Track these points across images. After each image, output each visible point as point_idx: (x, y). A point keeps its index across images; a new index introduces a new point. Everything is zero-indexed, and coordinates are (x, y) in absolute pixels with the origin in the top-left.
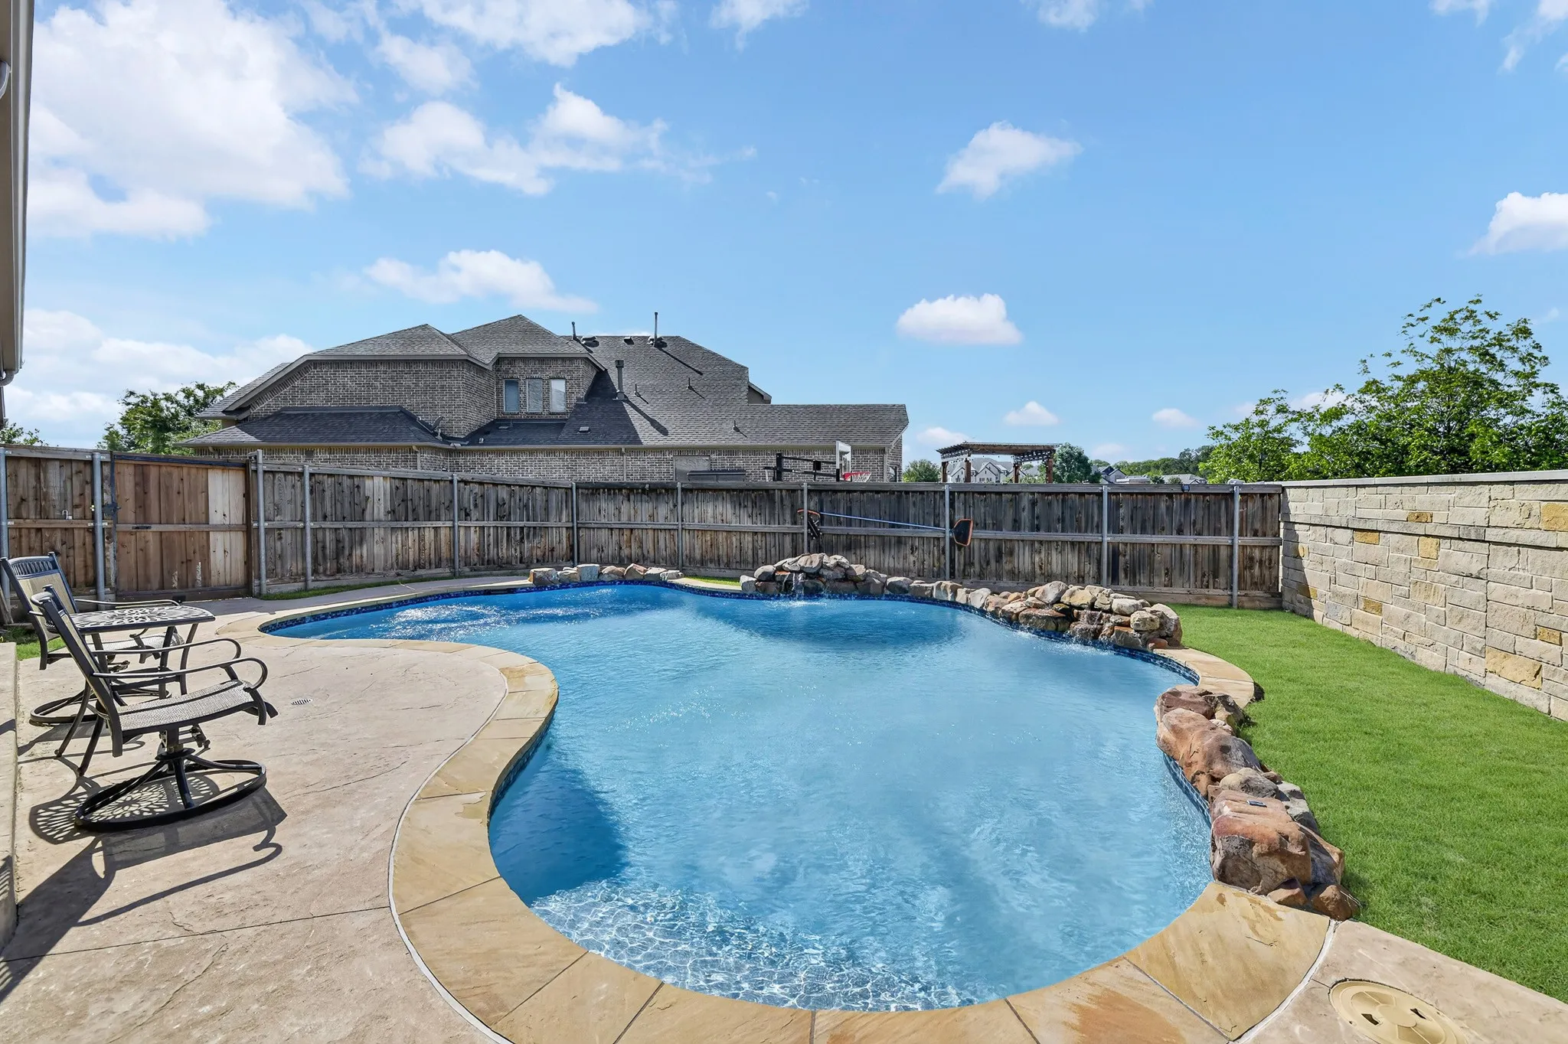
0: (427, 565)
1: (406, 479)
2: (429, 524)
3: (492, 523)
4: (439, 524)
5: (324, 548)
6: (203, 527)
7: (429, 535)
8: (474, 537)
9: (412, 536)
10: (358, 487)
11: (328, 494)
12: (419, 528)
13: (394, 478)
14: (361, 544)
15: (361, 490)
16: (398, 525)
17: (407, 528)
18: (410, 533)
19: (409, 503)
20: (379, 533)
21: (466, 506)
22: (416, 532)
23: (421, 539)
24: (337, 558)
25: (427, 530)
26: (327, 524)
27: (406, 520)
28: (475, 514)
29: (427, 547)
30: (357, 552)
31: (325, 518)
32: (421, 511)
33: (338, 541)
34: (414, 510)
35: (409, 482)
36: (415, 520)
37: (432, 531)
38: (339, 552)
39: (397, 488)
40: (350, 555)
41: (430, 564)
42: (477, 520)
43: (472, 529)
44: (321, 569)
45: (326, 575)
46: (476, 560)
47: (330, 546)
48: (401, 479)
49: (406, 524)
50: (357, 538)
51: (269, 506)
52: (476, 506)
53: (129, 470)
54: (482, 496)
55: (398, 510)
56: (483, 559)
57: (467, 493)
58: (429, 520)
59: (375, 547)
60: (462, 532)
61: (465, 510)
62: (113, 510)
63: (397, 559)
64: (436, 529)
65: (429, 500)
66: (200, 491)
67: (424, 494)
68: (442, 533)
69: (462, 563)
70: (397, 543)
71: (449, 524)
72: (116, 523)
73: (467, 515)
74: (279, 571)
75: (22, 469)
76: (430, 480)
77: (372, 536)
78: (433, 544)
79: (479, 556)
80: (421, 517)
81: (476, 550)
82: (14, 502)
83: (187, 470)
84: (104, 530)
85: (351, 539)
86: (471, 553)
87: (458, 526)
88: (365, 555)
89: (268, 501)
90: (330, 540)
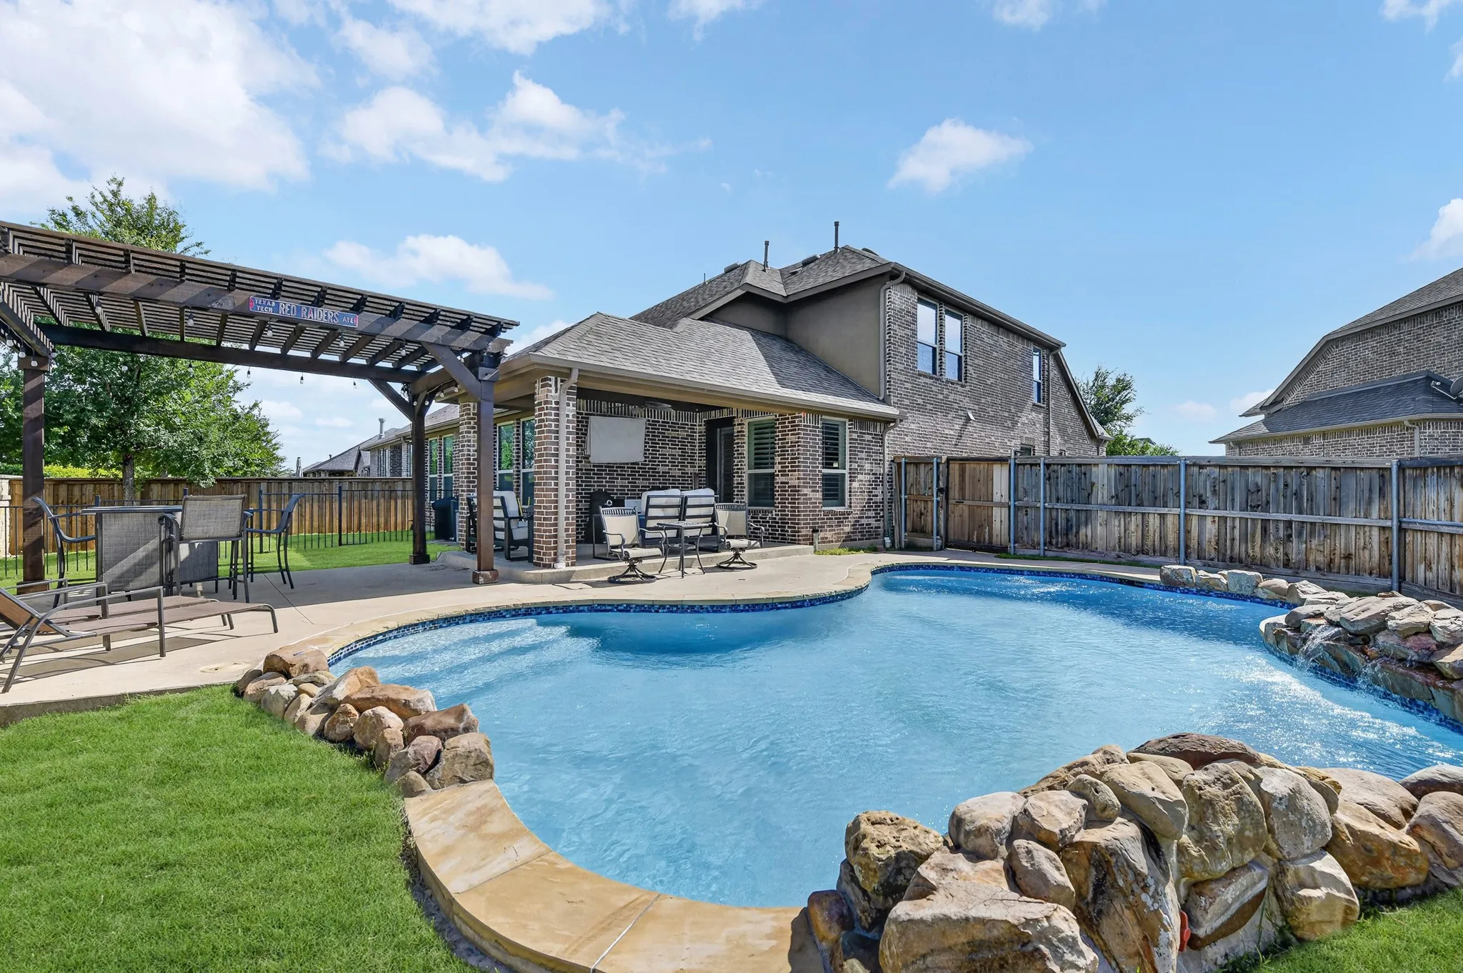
0: (1151, 552)
1: (1130, 465)
2: (1152, 510)
3: (1237, 514)
4: (1165, 510)
5: (1057, 524)
6: (989, 504)
7: (1154, 522)
8: (1211, 528)
9: (1134, 522)
10: (1085, 474)
11: (1061, 480)
12: (1143, 514)
13: (1118, 465)
14: (1086, 525)
15: (1088, 477)
17: (1130, 513)
18: (1133, 518)
19: (1133, 488)
20: (1102, 515)
21: (1202, 492)
22: (1140, 517)
23: (1144, 525)
24: (1067, 535)
25: (1151, 517)
26: (1058, 506)
27: (1130, 505)
28: (1212, 501)
29: (1151, 533)
30: (1083, 531)
31: (1058, 500)
32: (1146, 496)
33: (1068, 520)
34: (1137, 496)
35: (1133, 467)
36: (1138, 505)
37: (1158, 518)
38: (1068, 529)
39: (1121, 474)
40: (1077, 532)
41: (1154, 552)
42: (1215, 509)
43: (1209, 520)
44: (1054, 541)
45: (1057, 547)
46: (1213, 554)
47: (1062, 524)
48: (1125, 465)
49: (1129, 509)
50: (1083, 519)
51: (1020, 489)
52: (1214, 492)
53: (957, 467)
54: (1224, 481)
55: (1122, 495)
56: (1224, 555)
57: (1202, 478)
58: (1154, 506)
59: (1099, 528)
60: (1195, 522)
61: (1200, 496)
62: (944, 491)
63: (1120, 542)
64: (1162, 516)
65: (1155, 486)
66: (989, 479)
67: (1149, 479)
68: (1170, 520)
69: (1194, 555)
70: (1119, 526)
71: (1176, 511)
72: (947, 498)
73: (1202, 503)
74: (1025, 538)
75: (911, 469)
76: (1155, 465)
77: (1096, 518)
78: (1158, 530)
79: (1217, 550)
80: (1145, 503)
81: (1213, 543)
82: (908, 486)
83: (983, 466)
84: (938, 502)
85: (1078, 519)
86: (1206, 545)
87: (1186, 515)
88: (1089, 534)
89: (1020, 486)
90: (1061, 518)
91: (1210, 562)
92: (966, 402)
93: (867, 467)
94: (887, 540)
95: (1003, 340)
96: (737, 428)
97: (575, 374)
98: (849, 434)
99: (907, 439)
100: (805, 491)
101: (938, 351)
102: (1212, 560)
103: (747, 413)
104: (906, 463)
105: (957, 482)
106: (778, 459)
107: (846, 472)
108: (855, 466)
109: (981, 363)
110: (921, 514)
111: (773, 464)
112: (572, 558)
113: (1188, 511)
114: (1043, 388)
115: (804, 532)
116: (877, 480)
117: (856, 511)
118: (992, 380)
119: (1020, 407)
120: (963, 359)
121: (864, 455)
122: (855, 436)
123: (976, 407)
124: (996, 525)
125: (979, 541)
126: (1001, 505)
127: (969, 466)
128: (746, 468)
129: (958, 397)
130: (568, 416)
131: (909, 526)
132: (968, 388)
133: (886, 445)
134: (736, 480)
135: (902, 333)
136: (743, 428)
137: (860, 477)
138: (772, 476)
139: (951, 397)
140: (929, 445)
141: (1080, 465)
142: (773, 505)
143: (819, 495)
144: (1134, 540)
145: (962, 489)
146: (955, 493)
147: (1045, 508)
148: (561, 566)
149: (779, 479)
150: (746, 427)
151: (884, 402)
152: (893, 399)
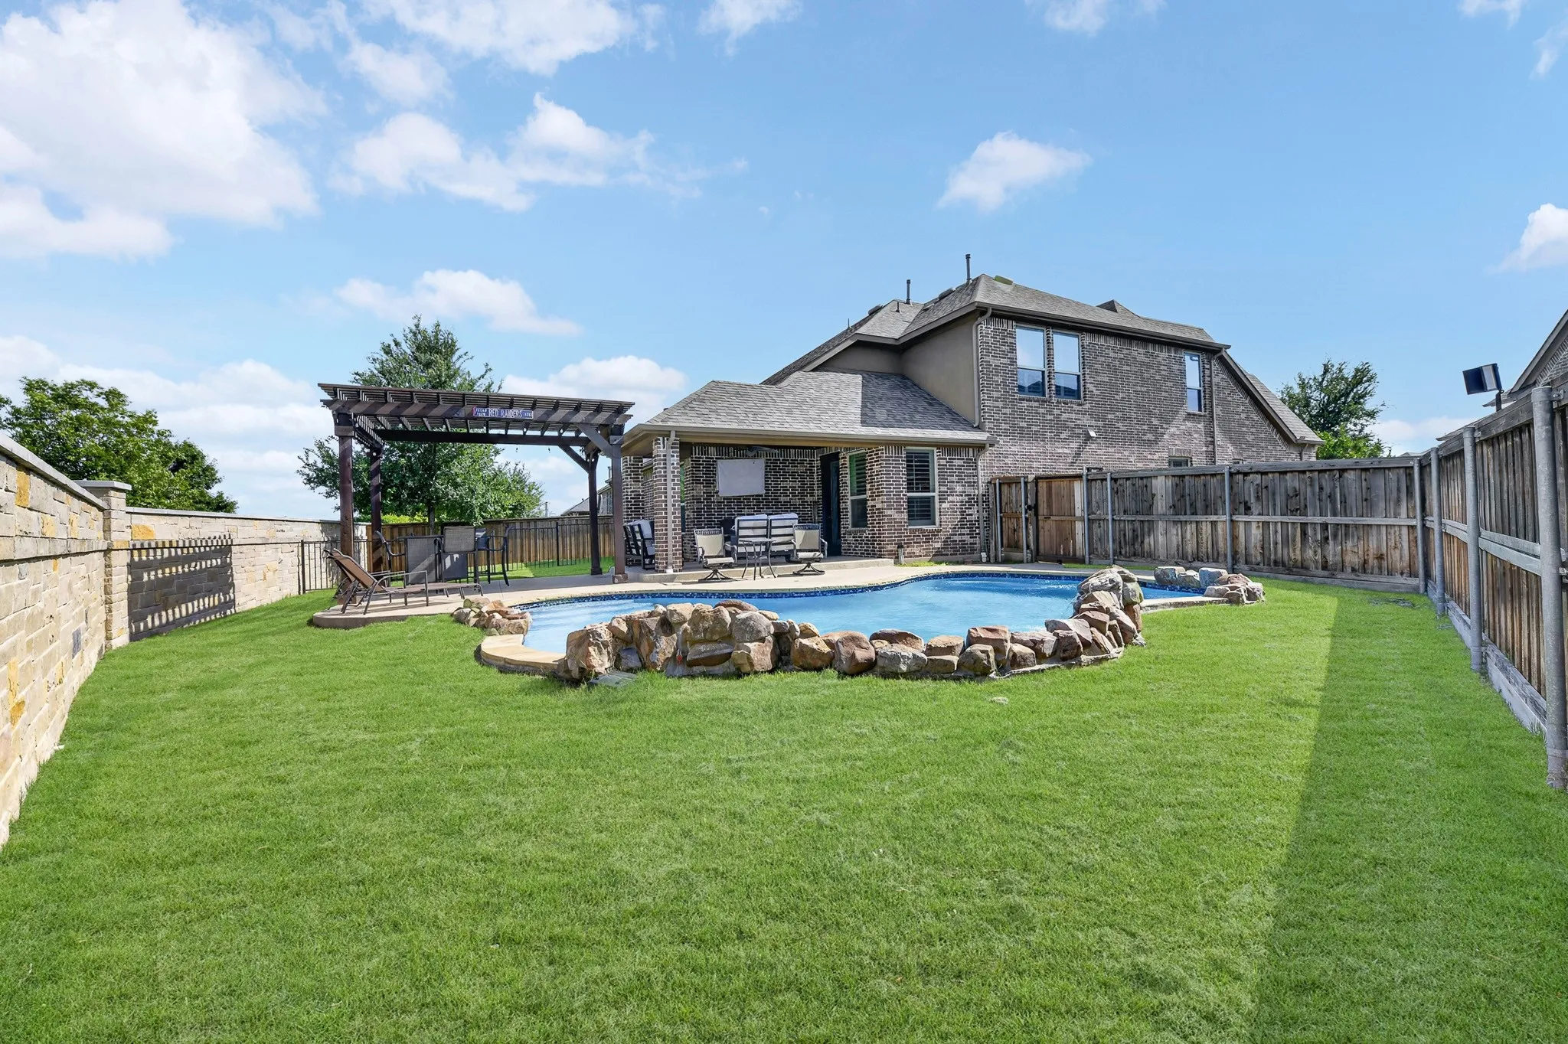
0: (1205, 558)
1: (1184, 476)
2: (1204, 518)
3: (1278, 518)
4: (1214, 518)
5: (1125, 535)
6: (1070, 518)
7: (1206, 529)
8: (1256, 533)
9: (1190, 529)
10: (1146, 486)
11: (1128, 492)
12: (1197, 522)
13: (1173, 476)
14: (1149, 536)
15: (1149, 489)
16: (1176, 518)
17: (1186, 522)
18: (1189, 527)
19: (1188, 498)
20: (1162, 525)
21: (1247, 499)
22: (1194, 525)
23: (1198, 532)
24: (1133, 544)
25: (1204, 524)
26: (1125, 517)
27: (1185, 514)
28: (1256, 508)
29: (1205, 540)
30: (1146, 540)
31: (1125, 512)
32: (1199, 505)
33: (1134, 531)
34: (1191, 505)
35: (1187, 478)
36: (1193, 514)
37: (1209, 525)
38: (1135, 538)
39: (1177, 485)
40: (1142, 542)
41: (1208, 558)
42: (1259, 514)
43: (1254, 525)
44: (1123, 552)
45: (1125, 556)
46: (1259, 559)
47: (1129, 534)
48: (1180, 476)
49: (1183, 518)
50: (1146, 530)
51: (1094, 503)
52: (1258, 498)
53: (1045, 485)
54: (1266, 487)
55: (1178, 504)
56: (1269, 559)
57: (1247, 485)
58: (1206, 514)
59: (1160, 537)
60: (1242, 526)
61: (1246, 503)
62: (1034, 508)
63: (1178, 550)
64: (1214, 523)
65: (1206, 495)
66: (1071, 495)
67: (1201, 489)
68: (1220, 526)
69: (1242, 560)
70: (1177, 535)
71: (1223, 518)
72: (1036, 514)
73: (1248, 510)
74: (1099, 550)
75: (1005, 488)
76: (1204, 475)
77: (1157, 527)
78: (1210, 538)
79: (1262, 554)
80: (1199, 511)
81: (1259, 549)
82: (1003, 504)
83: (1066, 482)
84: (1027, 519)
85: (1142, 529)
86: (1253, 552)
87: (1232, 521)
88: (1152, 543)
89: (1094, 499)
90: (1128, 527)
91: (1256, 567)
92: (1086, 420)
93: (959, 488)
94: (984, 555)
95: (1138, 352)
96: (841, 462)
97: (673, 434)
98: (937, 460)
99: (1007, 461)
100: (889, 512)
101: (1046, 374)
102: (1258, 564)
103: (847, 449)
104: (1000, 484)
105: (1045, 500)
106: (868, 486)
107: (936, 494)
108: (944, 489)
109: (1106, 379)
110: (1015, 530)
111: (865, 490)
112: (680, 566)
113: (1234, 518)
114: (1205, 396)
115: (889, 547)
116: (971, 501)
117: (948, 528)
118: (1121, 395)
119: (1167, 419)
120: (1082, 378)
121: (955, 479)
122: (943, 462)
123: (1100, 423)
124: (1079, 538)
125: (1065, 554)
126: (1082, 519)
127: (1055, 484)
128: (849, 495)
129: (1073, 416)
130: (673, 464)
131: (1005, 541)
132: (1088, 406)
133: (979, 468)
134: (842, 506)
135: (997, 363)
136: (845, 461)
137: (950, 498)
138: (866, 500)
139: (1064, 416)
140: (1035, 465)
141: (1142, 478)
142: (866, 526)
143: (905, 516)
144: (1190, 548)
145: (1050, 506)
146: (1043, 510)
147: (1113, 519)
148: (670, 571)
149: (870, 503)
150: (848, 459)
151: (979, 428)
152: (988, 425)
